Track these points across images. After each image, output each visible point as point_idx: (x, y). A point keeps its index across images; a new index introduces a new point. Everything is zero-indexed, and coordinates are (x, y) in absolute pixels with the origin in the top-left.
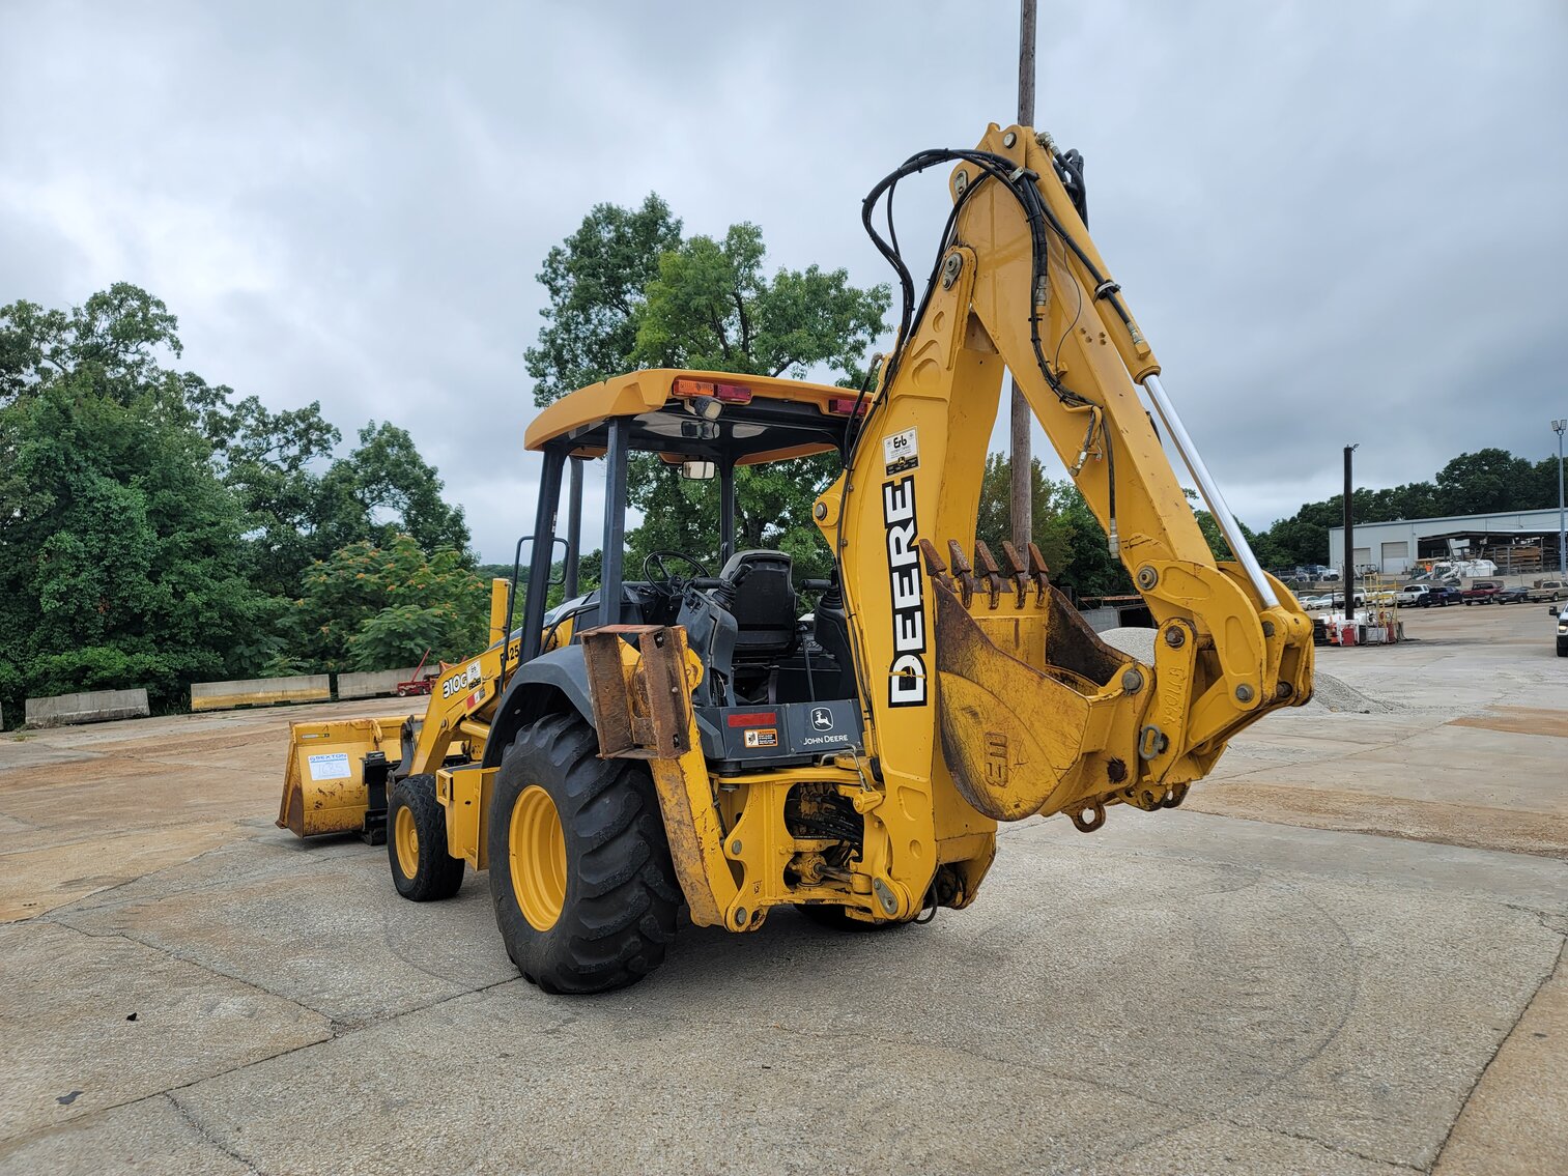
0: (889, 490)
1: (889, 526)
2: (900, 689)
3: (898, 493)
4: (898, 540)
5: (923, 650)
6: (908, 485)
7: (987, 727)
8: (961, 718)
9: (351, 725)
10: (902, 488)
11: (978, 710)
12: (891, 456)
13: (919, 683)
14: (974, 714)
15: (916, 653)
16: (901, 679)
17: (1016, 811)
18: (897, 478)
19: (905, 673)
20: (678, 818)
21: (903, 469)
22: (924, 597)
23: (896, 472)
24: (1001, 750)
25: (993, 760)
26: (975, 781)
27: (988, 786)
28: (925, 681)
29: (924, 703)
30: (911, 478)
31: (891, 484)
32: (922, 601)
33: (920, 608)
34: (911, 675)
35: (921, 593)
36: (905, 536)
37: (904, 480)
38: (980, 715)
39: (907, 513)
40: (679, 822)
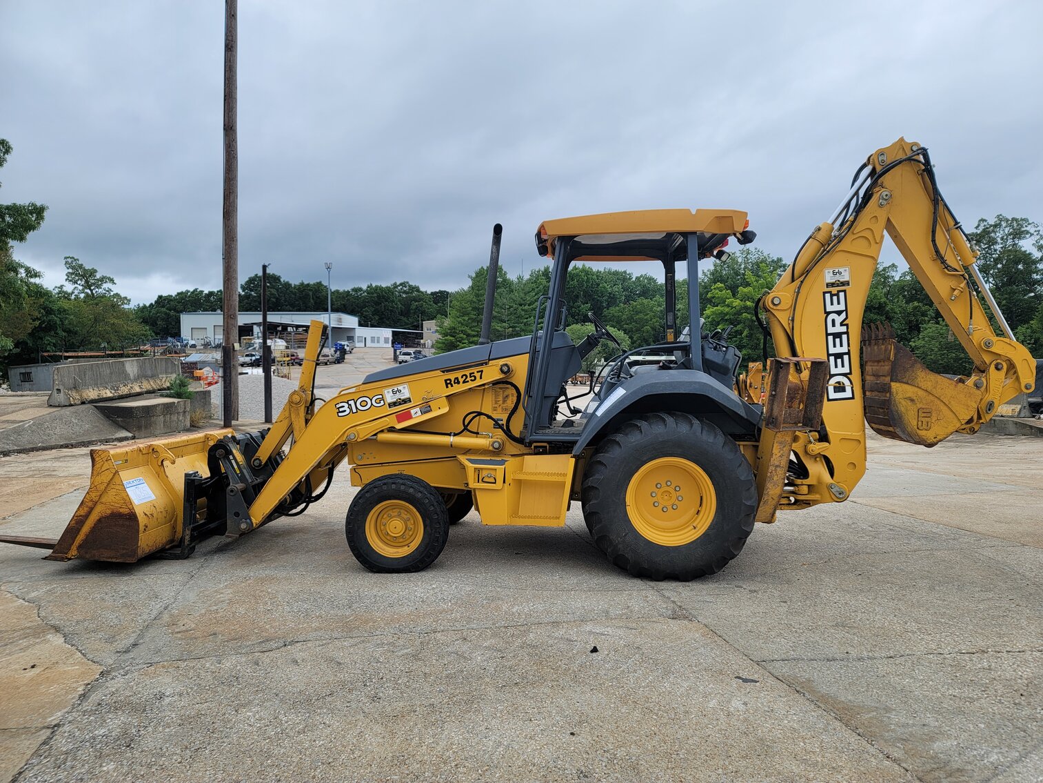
0: (828, 296)
1: (828, 313)
2: (835, 392)
3: (835, 298)
4: (833, 321)
5: (850, 373)
6: (842, 295)
7: (919, 406)
8: (903, 402)
9: (140, 450)
10: (837, 295)
11: (915, 398)
12: (829, 278)
13: (848, 389)
14: (912, 400)
15: (845, 375)
16: (835, 387)
17: (935, 440)
18: (834, 290)
19: (837, 385)
20: (777, 463)
21: (838, 286)
22: (851, 348)
23: (833, 287)
24: (929, 415)
25: (923, 419)
26: (909, 430)
27: (918, 431)
28: (852, 388)
29: (853, 398)
30: (845, 291)
31: (830, 292)
32: (849, 350)
33: (848, 353)
34: (842, 385)
35: (849, 345)
36: (839, 319)
37: (839, 292)
38: (916, 400)
39: (842, 307)
40: (777, 466)
